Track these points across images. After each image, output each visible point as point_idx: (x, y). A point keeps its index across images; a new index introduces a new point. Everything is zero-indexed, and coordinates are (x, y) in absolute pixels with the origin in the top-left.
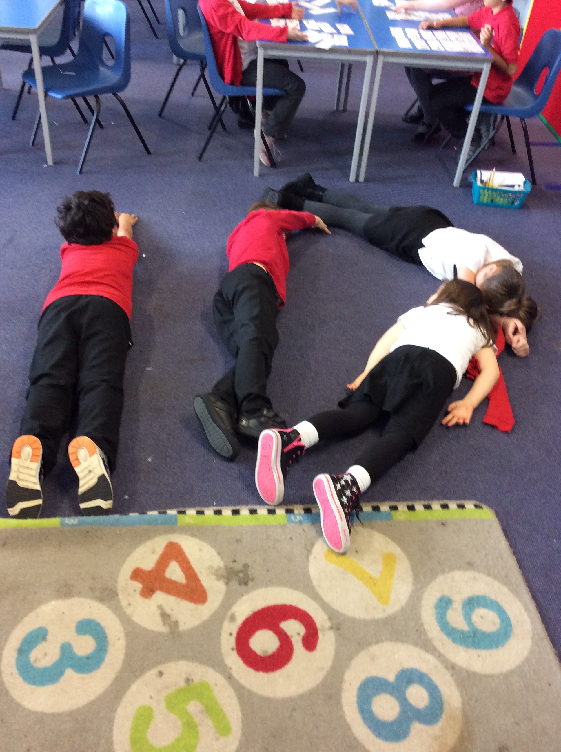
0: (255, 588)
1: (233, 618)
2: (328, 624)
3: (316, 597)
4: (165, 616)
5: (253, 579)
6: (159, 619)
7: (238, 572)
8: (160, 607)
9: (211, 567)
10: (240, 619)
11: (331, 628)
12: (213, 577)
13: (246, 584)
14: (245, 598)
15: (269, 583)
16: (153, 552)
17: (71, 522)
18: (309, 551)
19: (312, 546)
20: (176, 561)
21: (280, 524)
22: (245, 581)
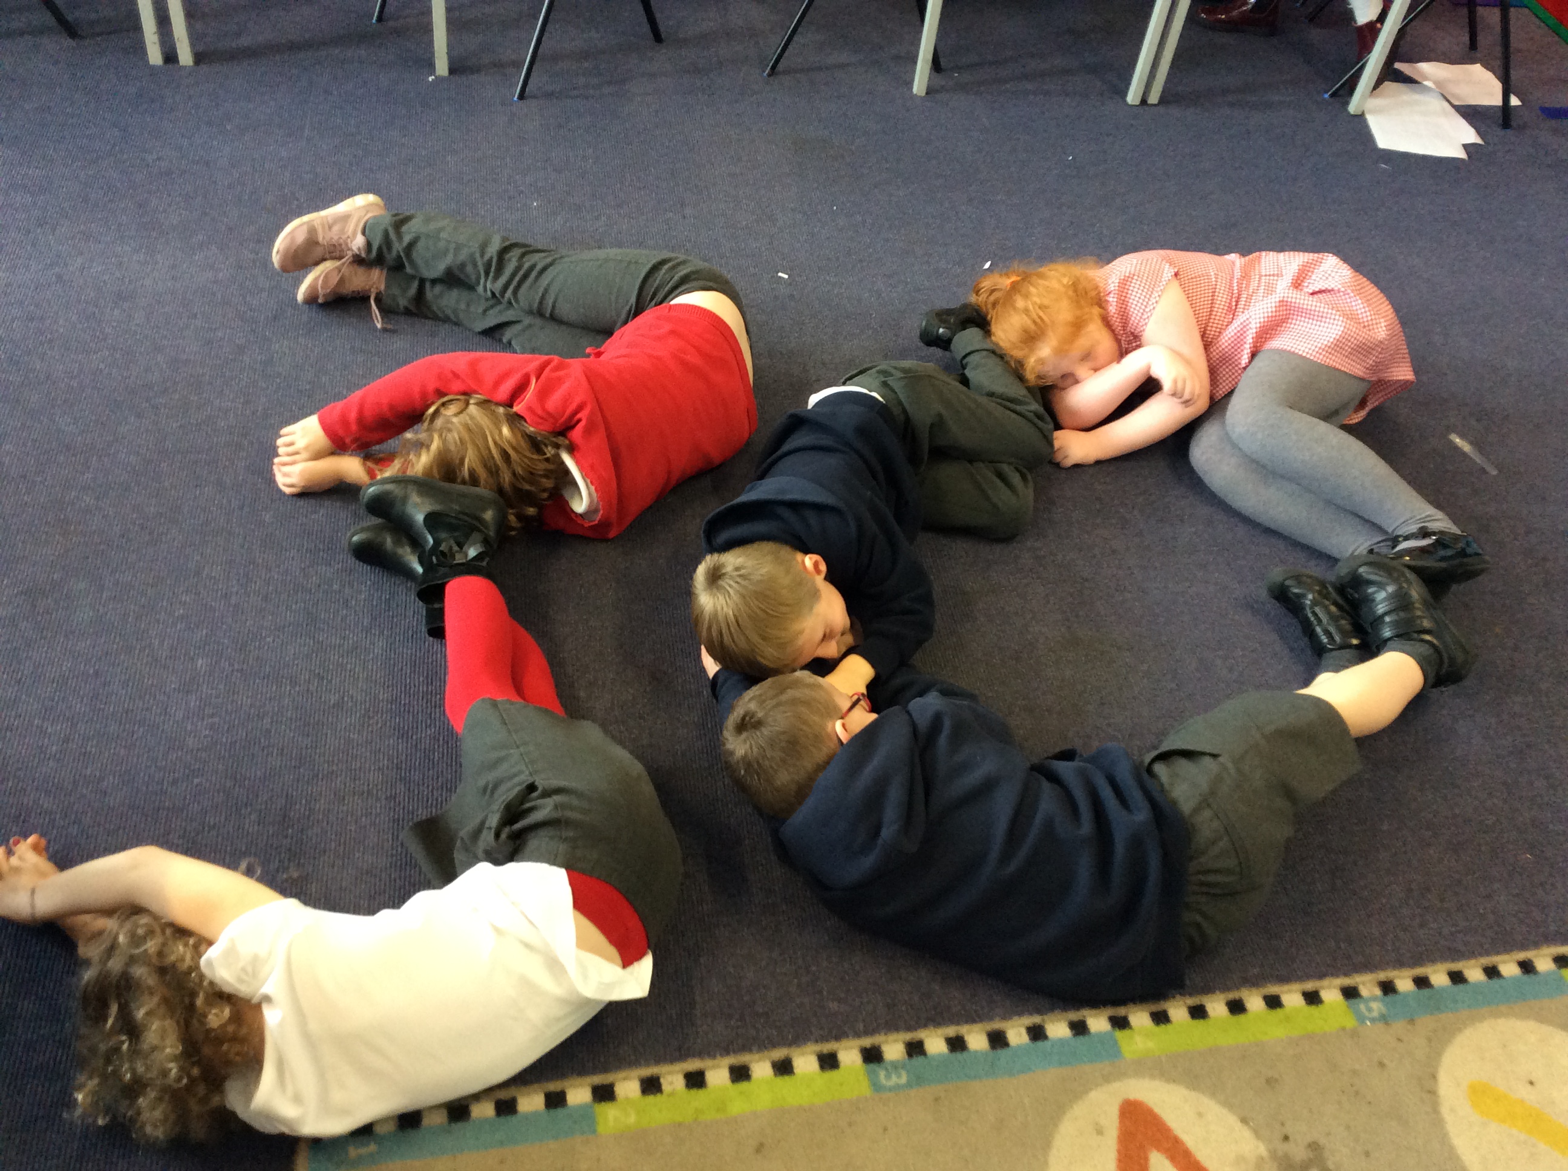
9: (1240, 1160)
16: (1100, 1132)
17: (894, 1080)
18: (1433, 1093)
19: (1434, 1077)
20: (1158, 1151)
21: (1343, 1029)
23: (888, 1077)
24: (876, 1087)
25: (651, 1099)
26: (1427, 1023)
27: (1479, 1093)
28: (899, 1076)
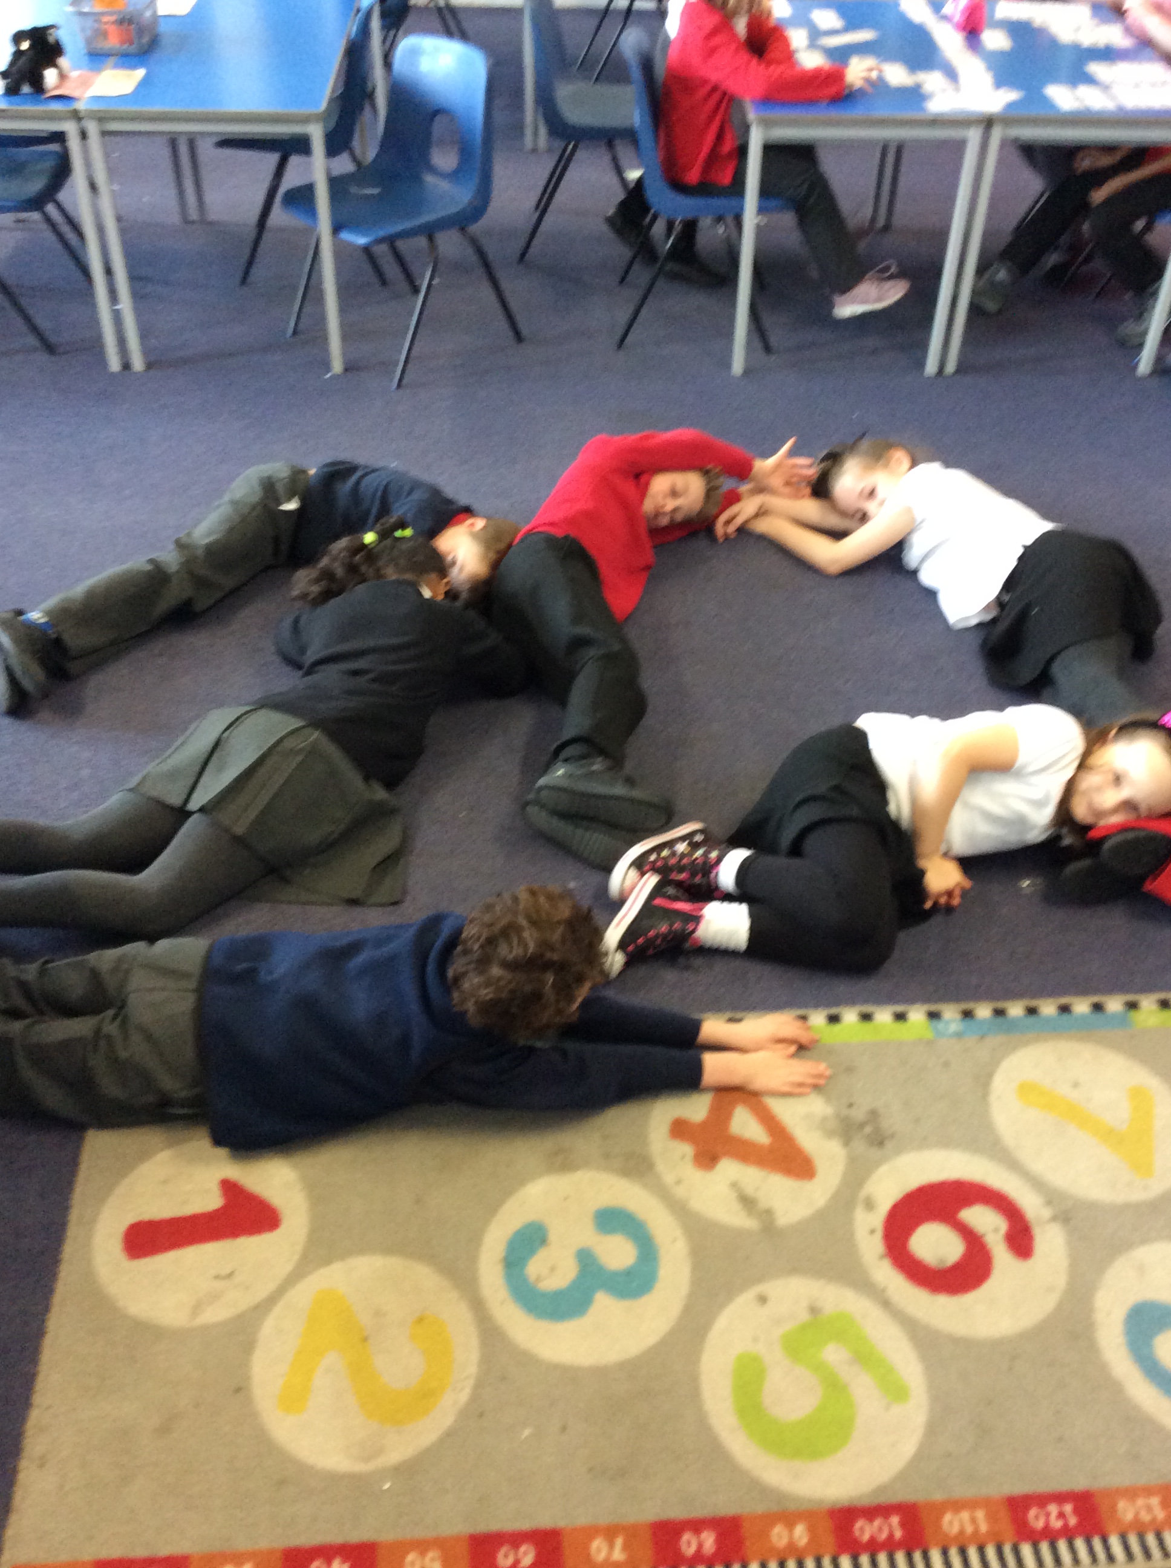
0: (899, 1151)
1: (870, 1205)
2: (1046, 1213)
3: (1013, 1164)
4: (747, 1202)
5: (892, 1136)
6: (736, 1206)
7: (862, 1126)
8: (734, 1185)
10: (884, 1206)
11: (1054, 1219)
12: (820, 1134)
13: (881, 1144)
14: (884, 1169)
15: (923, 1144)
18: (986, 1086)
19: (990, 1076)
20: (745, 1106)
21: (921, 1039)
22: (879, 1140)
26: (995, 1040)
27: (1028, 1089)
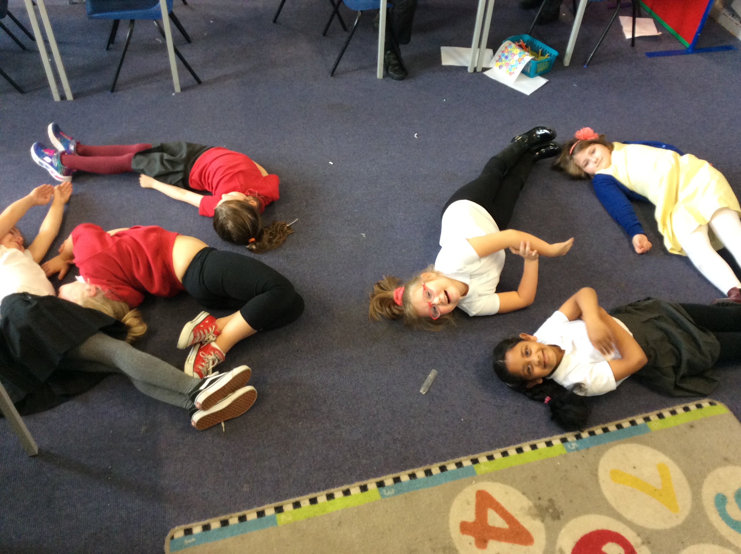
0: (567, 520)
2: (639, 540)
3: (619, 517)
5: (562, 512)
7: (547, 509)
9: (522, 508)
11: (643, 543)
12: (529, 517)
13: (558, 518)
14: (563, 531)
15: (578, 513)
16: (468, 504)
17: (389, 493)
18: (596, 476)
19: (597, 470)
20: (491, 508)
21: (561, 455)
22: (557, 516)
23: (387, 491)
24: (383, 496)
25: (297, 510)
26: (593, 449)
27: (615, 474)
28: (391, 491)
